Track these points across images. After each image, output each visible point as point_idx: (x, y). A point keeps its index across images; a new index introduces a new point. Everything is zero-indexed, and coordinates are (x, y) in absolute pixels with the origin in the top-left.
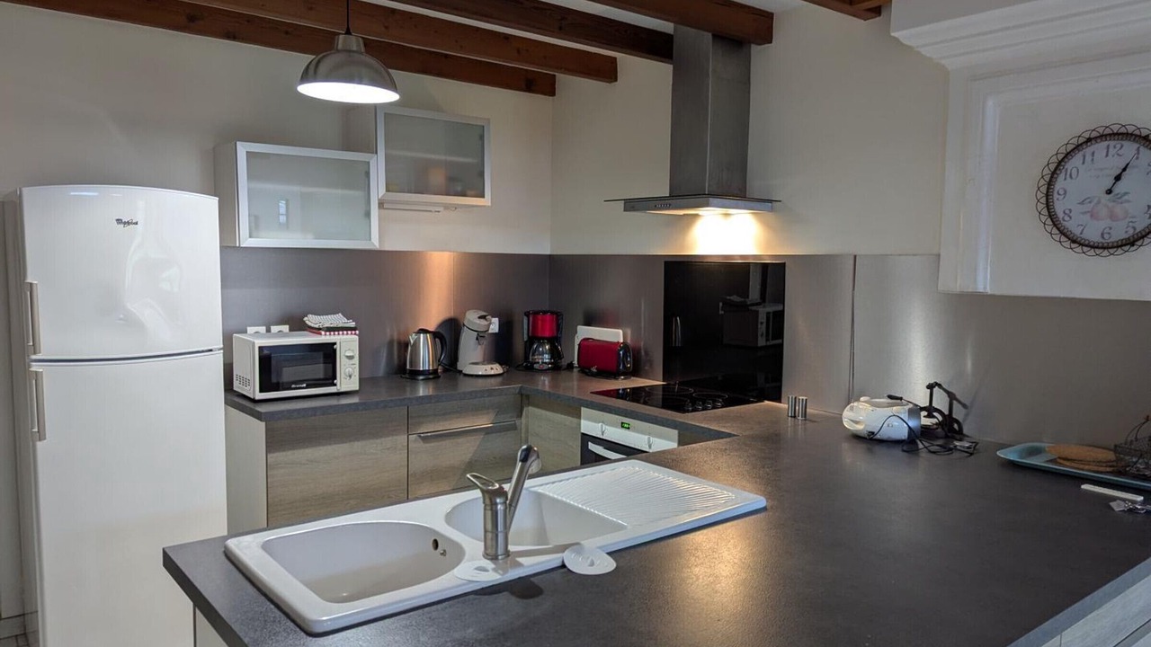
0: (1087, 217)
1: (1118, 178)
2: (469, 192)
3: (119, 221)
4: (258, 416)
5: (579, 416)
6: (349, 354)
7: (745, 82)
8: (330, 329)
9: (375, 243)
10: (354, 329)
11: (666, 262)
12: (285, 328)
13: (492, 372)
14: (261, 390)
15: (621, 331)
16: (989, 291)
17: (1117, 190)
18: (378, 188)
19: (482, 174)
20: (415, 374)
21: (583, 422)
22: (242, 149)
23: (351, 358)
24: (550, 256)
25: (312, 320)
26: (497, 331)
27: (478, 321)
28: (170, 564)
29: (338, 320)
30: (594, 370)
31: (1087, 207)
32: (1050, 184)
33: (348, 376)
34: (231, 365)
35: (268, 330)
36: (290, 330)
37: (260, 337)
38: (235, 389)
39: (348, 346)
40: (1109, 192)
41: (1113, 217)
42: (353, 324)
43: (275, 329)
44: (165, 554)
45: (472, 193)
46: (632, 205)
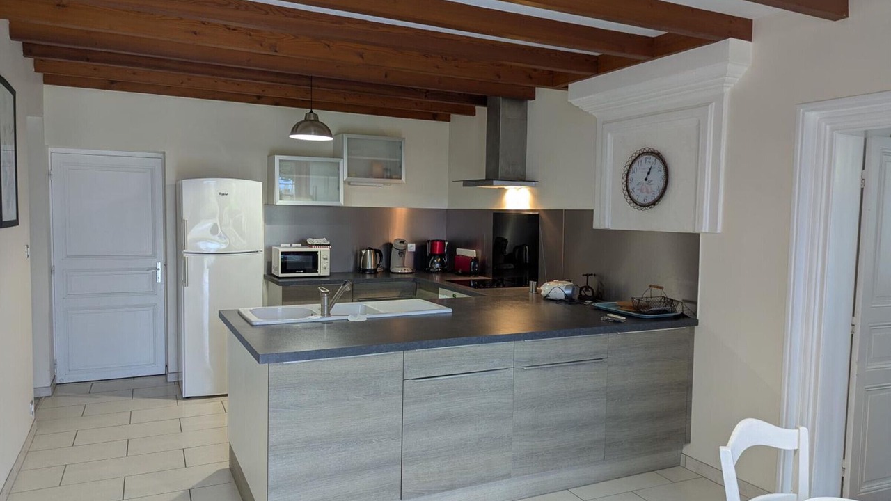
0: (639, 192)
1: (649, 173)
2: (394, 177)
3: (220, 193)
4: (278, 283)
5: (438, 293)
6: (324, 257)
7: (525, 118)
8: (316, 245)
9: (342, 203)
10: (329, 245)
11: (494, 214)
12: (300, 245)
13: (406, 271)
14: (282, 273)
15: (475, 251)
16: (611, 228)
17: (648, 179)
18: (344, 175)
19: (401, 167)
20: (364, 271)
21: (440, 295)
22: (277, 158)
23: (326, 259)
24: (447, 210)
25: (310, 241)
26: (414, 250)
27: (399, 244)
28: (221, 316)
29: (324, 241)
30: (460, 272)
31: (639, 187)
32: (627, 175)
33: (324, 268)
34: (271, 262)
35: (291, 246)
36: (302, 245)
37: (285, 247)
38: (273, 273)
39: (324, 254)
40: (646, 179)
41: (648, 192)
42: (328, 243)
43: (294, 245)
44: (220, 312)
45: (396, 176)
46: (467, 183)
